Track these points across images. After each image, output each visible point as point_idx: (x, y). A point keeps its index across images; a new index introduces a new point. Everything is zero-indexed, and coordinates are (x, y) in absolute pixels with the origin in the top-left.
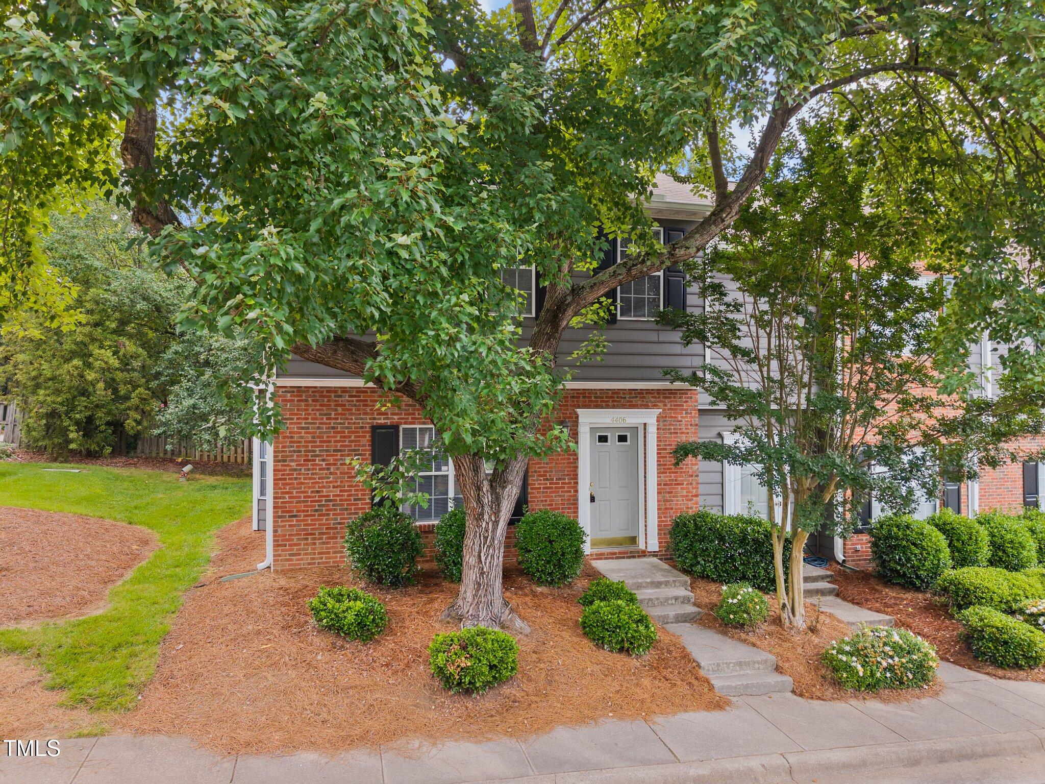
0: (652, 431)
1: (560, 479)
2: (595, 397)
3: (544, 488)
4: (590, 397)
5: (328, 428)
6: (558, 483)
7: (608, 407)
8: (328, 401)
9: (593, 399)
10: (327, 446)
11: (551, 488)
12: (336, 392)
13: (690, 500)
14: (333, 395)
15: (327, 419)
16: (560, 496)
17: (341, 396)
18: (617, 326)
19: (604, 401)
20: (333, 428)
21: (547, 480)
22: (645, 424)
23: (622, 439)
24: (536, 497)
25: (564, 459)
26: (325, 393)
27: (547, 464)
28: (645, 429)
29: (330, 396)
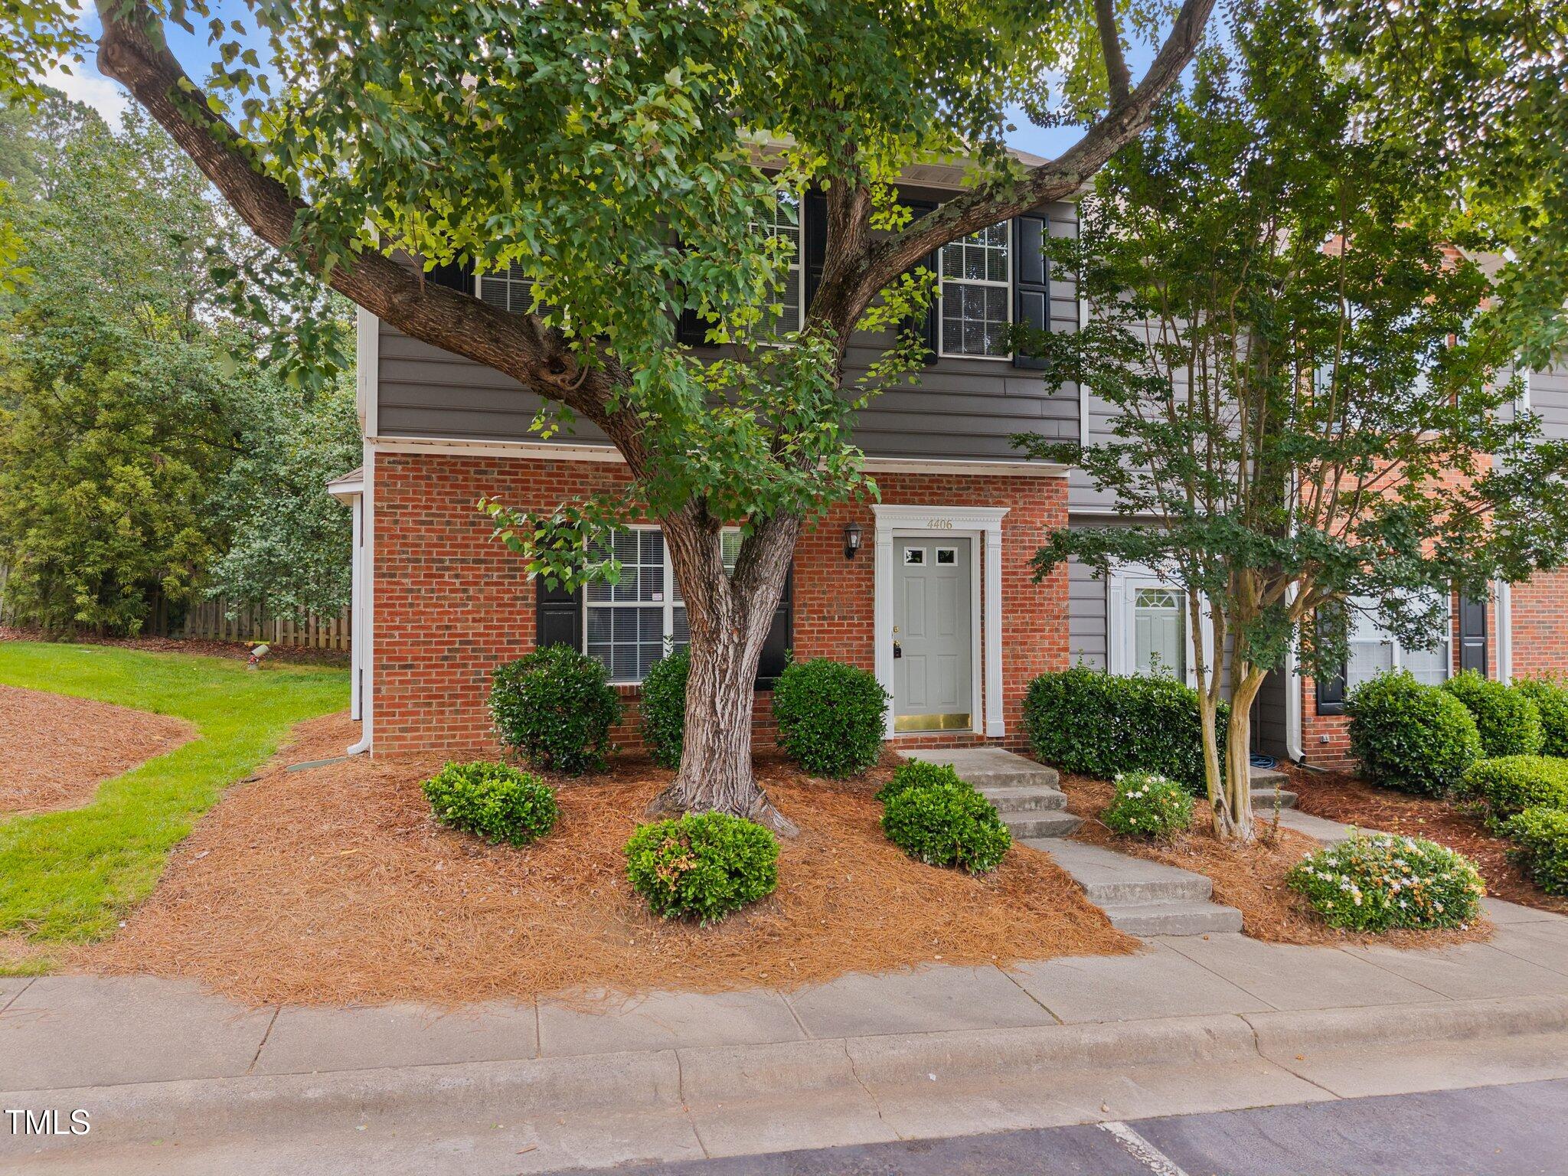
0: (995, 541)
1: (844, 618)
2: (902, 487)
3: (819, 632)
4: (894, 487)
5: (465, 524)
6: (842, 625)
7: (922, 502)
8: (465, 479)
9: (898, 489)
10: (463, 554)
11: (830, 632)
12: (477, 465)
13: (1056, 656)
14: (472, 470)
15: (463, 509)
16: (845, 645)
17: (485, 472)
18: (936, 368)
19: (915, 494)
20: (473, 524)
21: (824, 618)
22: (983, 532)
23: (946, 557)
24: (805, 646)
25: (852, 586)
26: (459, 467)
27: (824, 593)
28: (982, 540)
29: (468, 472)
